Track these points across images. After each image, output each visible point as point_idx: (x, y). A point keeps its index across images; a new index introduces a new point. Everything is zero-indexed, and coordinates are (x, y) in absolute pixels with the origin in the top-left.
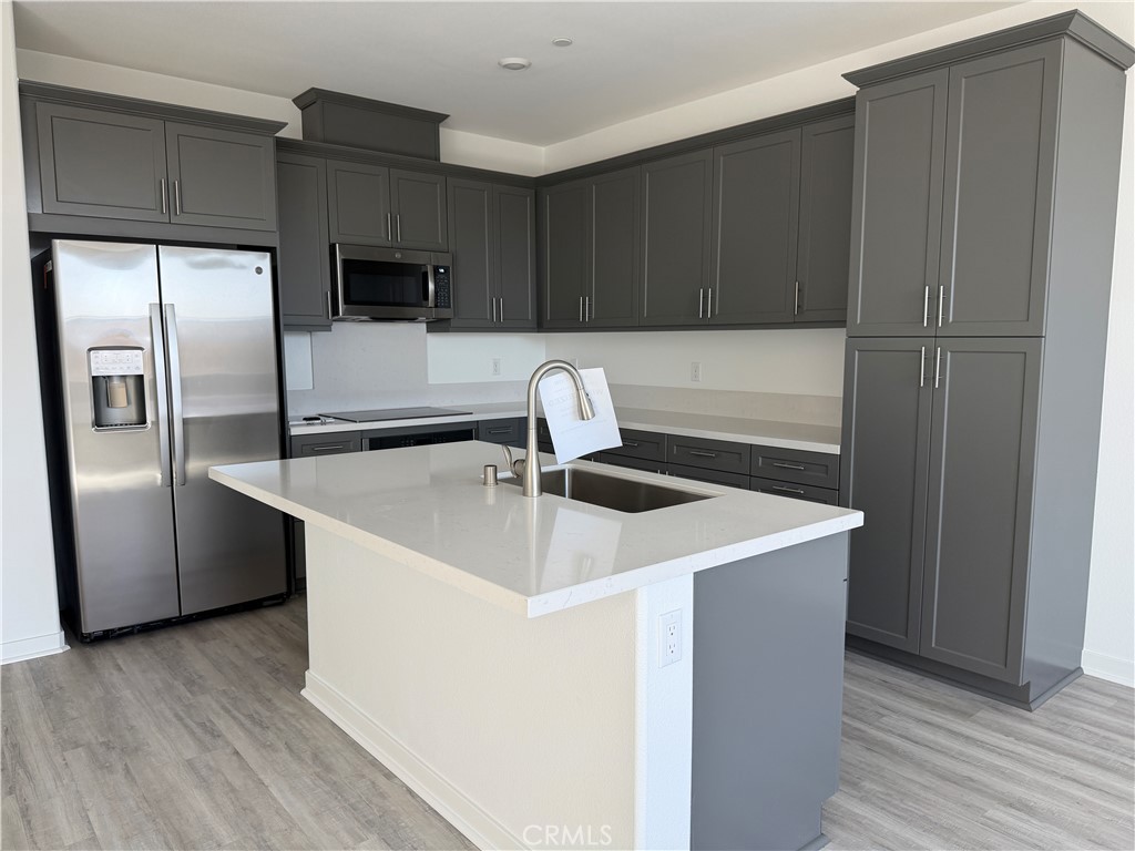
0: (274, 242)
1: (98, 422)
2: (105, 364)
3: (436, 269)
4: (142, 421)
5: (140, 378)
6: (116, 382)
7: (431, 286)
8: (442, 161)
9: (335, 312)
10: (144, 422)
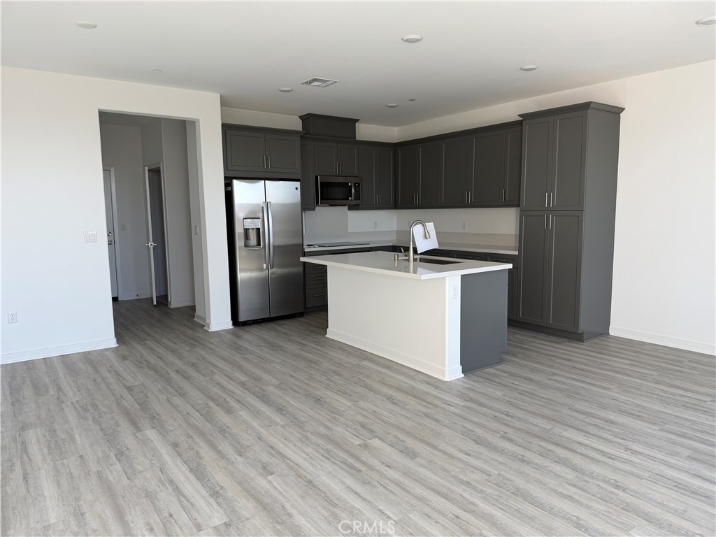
0: (300, 177)
1: (246, 245)
2: (249, 224)
3: (355, 184)
4: (259, 244)
5: (258, 229)
6: (251, 231)
7: (353, 191)
8: (357, 139)
9: (317, 203)
10: (260, 245)
